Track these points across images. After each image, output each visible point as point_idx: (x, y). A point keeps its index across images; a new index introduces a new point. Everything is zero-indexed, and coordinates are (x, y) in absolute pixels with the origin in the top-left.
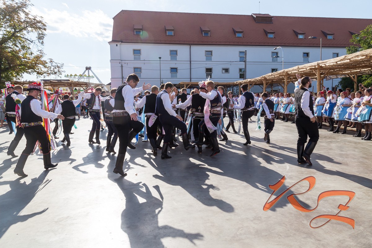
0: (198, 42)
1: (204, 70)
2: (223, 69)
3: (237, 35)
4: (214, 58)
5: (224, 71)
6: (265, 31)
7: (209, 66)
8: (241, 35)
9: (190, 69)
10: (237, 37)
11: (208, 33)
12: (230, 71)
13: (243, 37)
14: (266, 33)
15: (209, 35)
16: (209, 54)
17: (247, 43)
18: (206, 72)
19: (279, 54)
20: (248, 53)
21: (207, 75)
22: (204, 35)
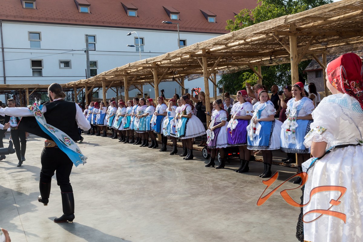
0: (15, 17)
1: (29, 64)
2: (61, 62)
3: (82, 9)
4: (44, 43)
5: (62, 65)
6: (123, 6)
7: (36, 58)
8: (86, 10)
9: (2, 62)
10: (82, 13)
11: (33, 3)
12: (73, 64)
13: (91, 13)
14: (125, 9)
15: (34, 7)
16: (36, 37)
17: (97, 22)
18: (32, 66)
19: (145, 41)
20: (97, 38)
21: (34, 71)
22: (24, 7)
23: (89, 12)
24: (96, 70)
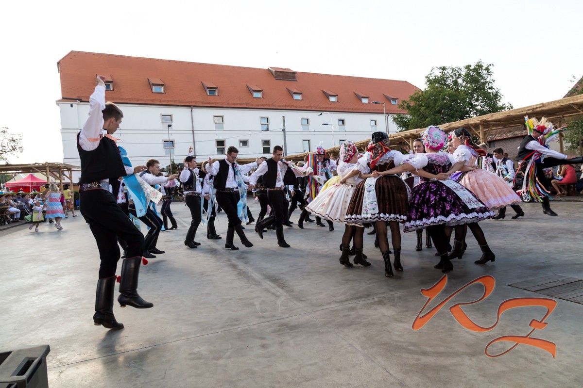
0: (202, 103)
1: (215, 143)
2: (241, 142)
3: (255, 95)
4: (226, 126)
5: (241, 144)
6: (289, 91)
7: (220, 138)
8: (259, 95)
9: (193, 143)
10: (255, 98)
11: (215, 91)
12: (250, 143)
13: (263, 97)
14: (291, 94)
15: (216, 94)
16: (219, 120)
17: (270, 106)
18: (217, 146)
19: (310, 121)
20: (270, 120)
21: (219, 150)
22: (208, 94)
23: (261, 97)
24: (269, 148)
